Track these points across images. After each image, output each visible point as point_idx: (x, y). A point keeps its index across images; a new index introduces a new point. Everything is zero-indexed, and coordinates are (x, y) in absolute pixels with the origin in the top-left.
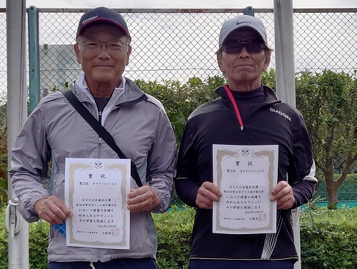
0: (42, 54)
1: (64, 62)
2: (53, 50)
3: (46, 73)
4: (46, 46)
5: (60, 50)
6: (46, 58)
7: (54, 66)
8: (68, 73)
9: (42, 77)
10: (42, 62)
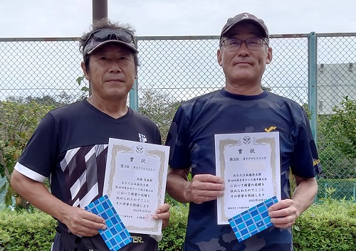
0: (319, 73)
1: (337, 79)
2: (328, 69)
3: (322, 88)
4: (322, 65)
5: (334, 69)
6: (322, 76)
7: (328, 82)
8: (340, 88)
9: (319, 92)
10: (319, 79)
